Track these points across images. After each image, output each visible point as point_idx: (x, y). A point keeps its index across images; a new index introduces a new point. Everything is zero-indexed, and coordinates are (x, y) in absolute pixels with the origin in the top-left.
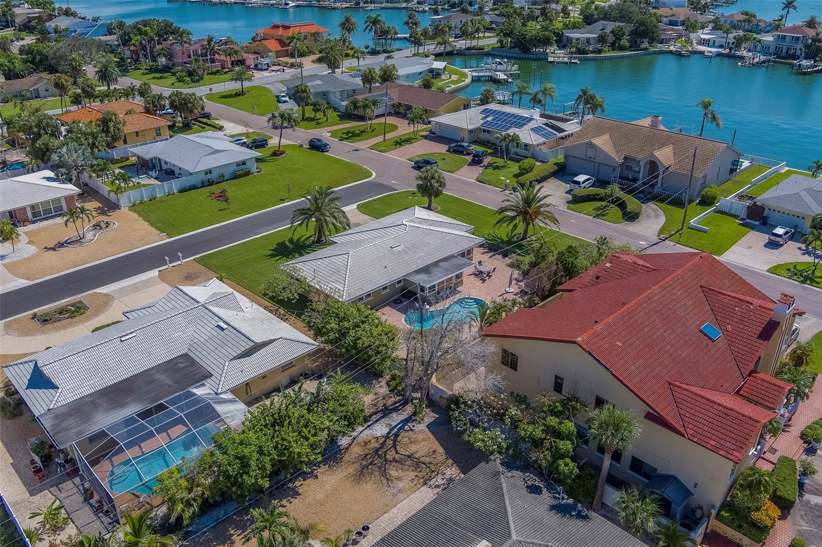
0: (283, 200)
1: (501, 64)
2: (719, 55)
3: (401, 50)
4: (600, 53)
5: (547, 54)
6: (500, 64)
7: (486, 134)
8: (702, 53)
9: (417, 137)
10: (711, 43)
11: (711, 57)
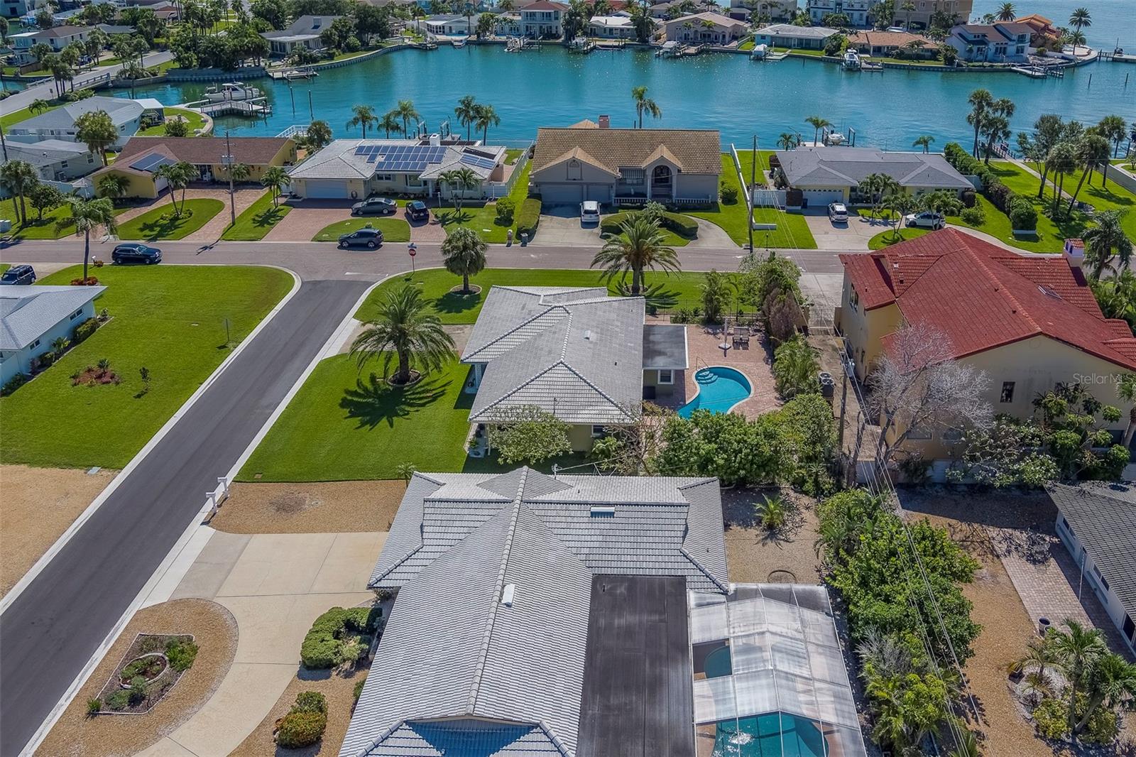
0: (223, 348)
1: (236, 90)
2: (468, 43)
3: (17, 93)
4: (332, 59)
5: (264, 69)
6: (234, 89)
7: (384, 181)
8: (450, 43)
9: (279, 207)
10: (447, 30)
11: (460, 47)
